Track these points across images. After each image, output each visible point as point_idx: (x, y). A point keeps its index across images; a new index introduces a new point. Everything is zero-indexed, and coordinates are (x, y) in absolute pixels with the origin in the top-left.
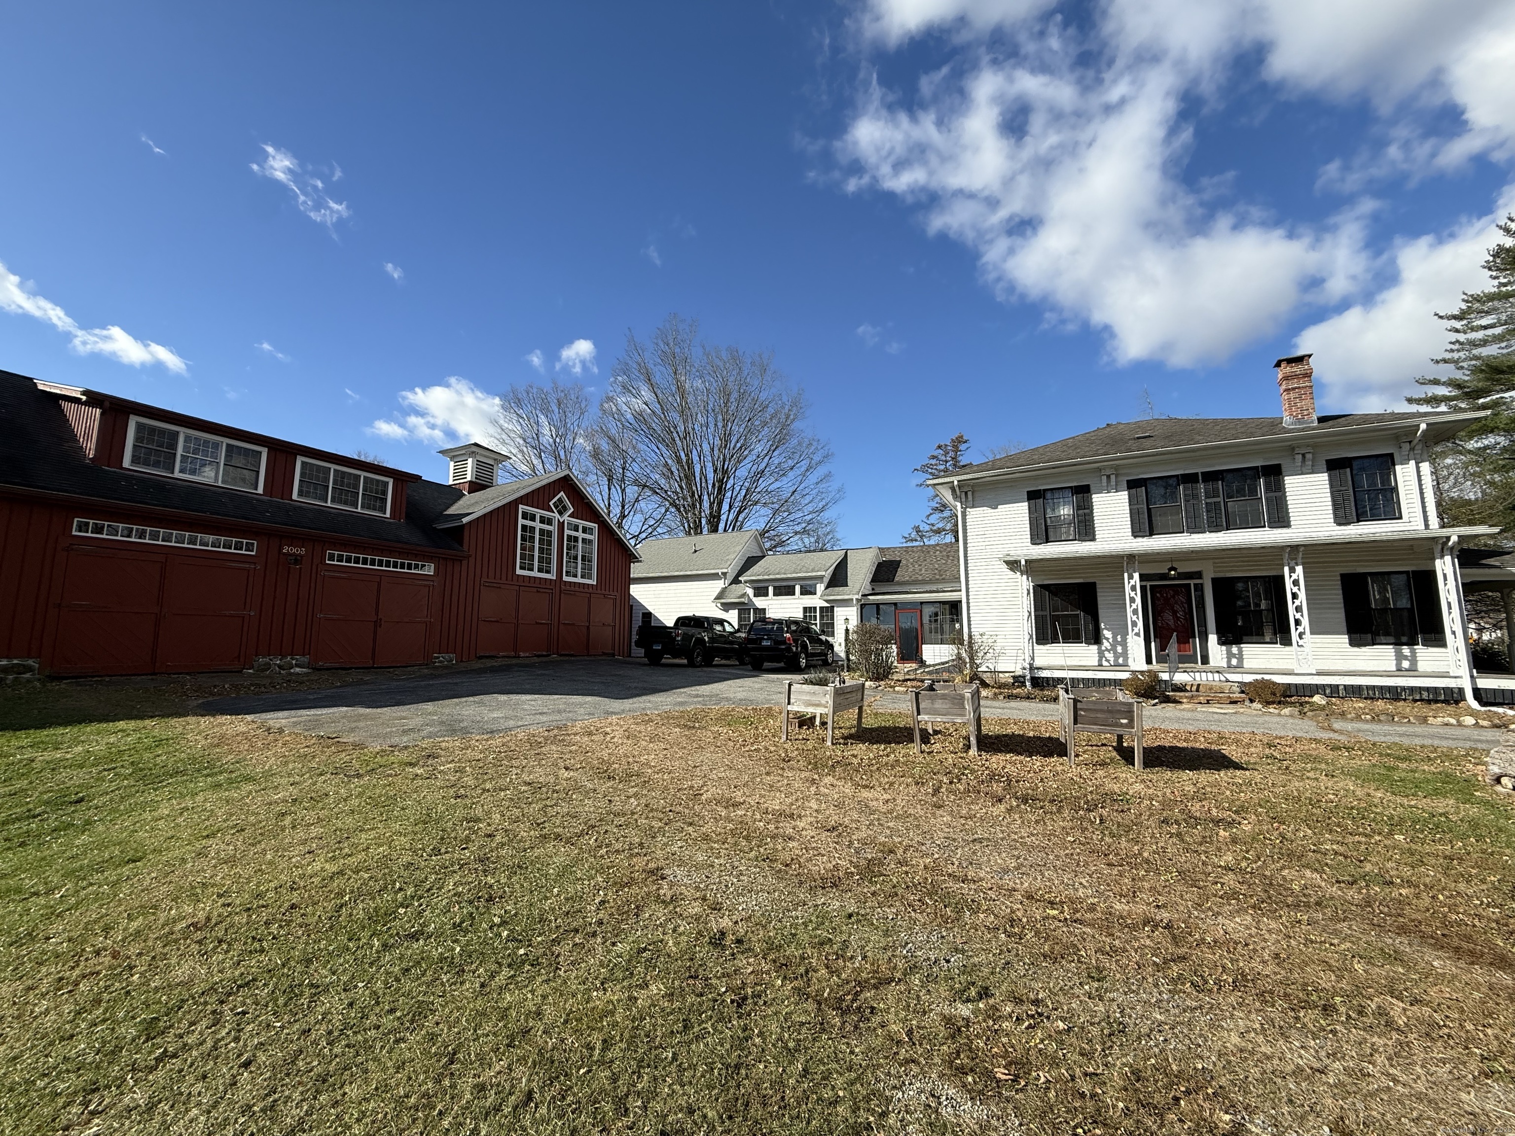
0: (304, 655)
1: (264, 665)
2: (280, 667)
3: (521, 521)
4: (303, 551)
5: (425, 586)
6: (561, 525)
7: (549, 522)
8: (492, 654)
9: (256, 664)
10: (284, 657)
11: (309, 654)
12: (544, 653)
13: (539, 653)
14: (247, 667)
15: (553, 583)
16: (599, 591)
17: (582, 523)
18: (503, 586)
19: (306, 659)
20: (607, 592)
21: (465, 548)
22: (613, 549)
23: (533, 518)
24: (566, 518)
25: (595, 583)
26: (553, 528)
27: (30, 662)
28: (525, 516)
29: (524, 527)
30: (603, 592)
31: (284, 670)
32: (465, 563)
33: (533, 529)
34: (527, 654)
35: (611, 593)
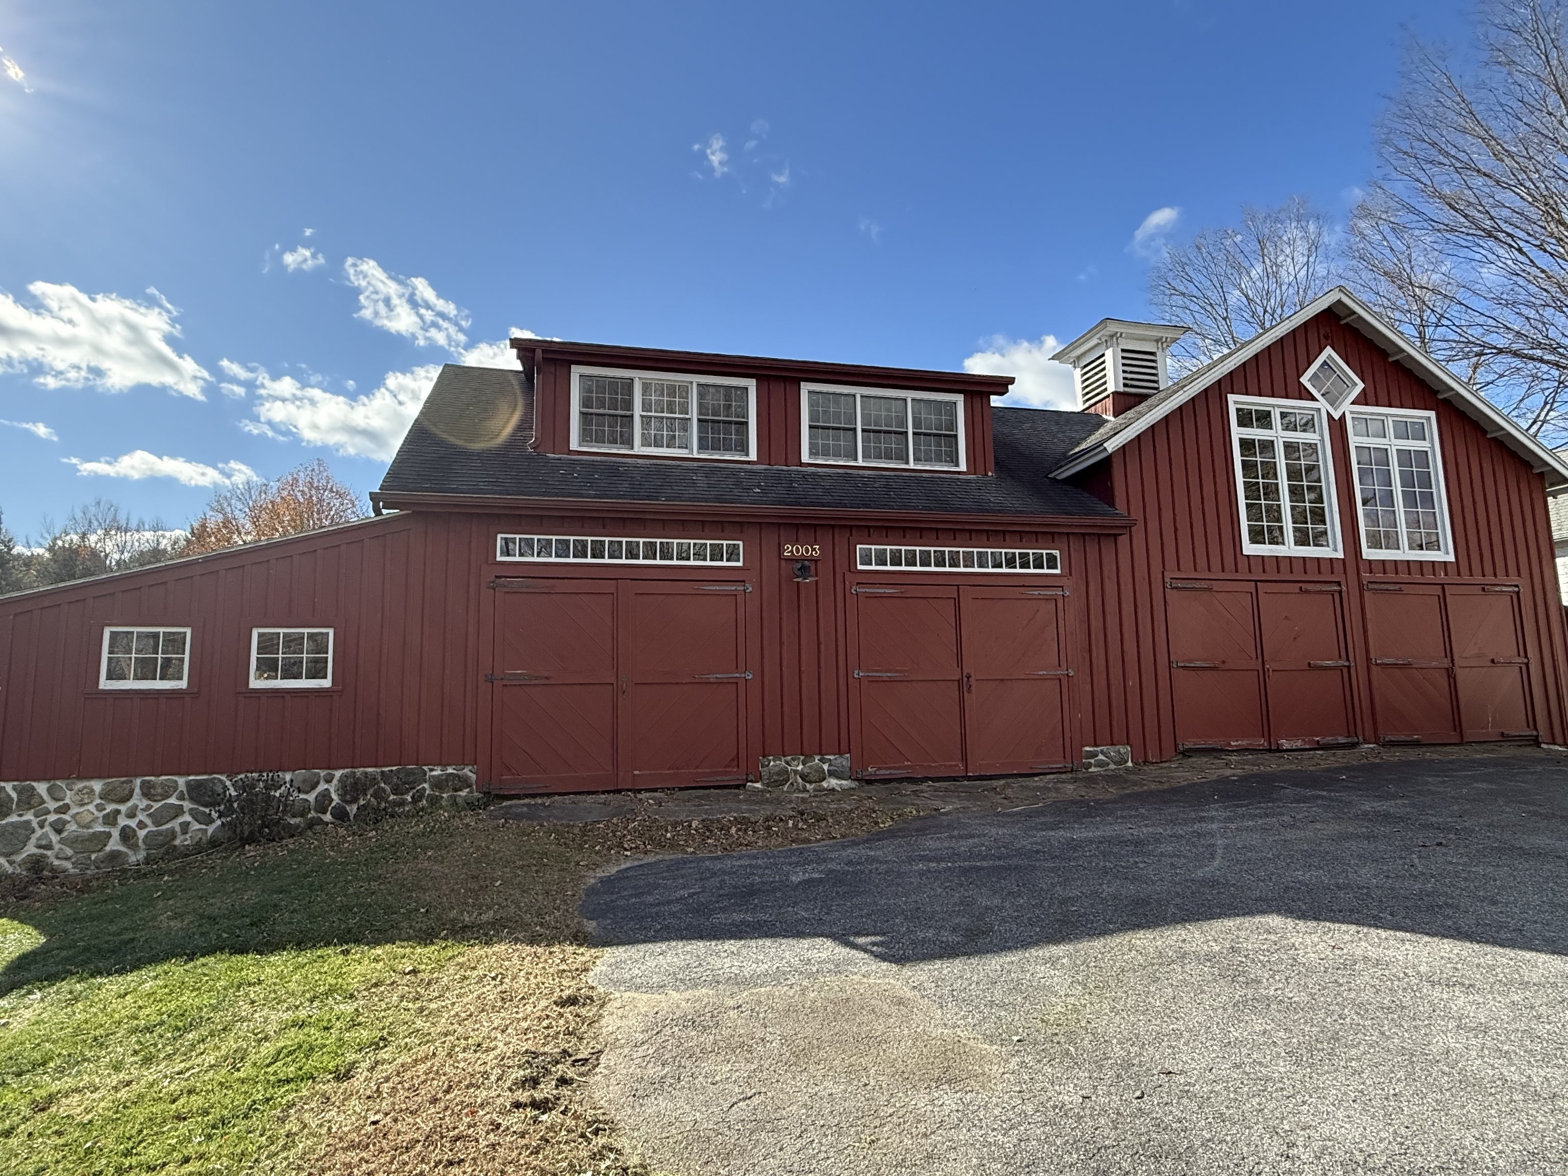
0: (840, 753)
1: (778, 774)
2: (804, 777)
3: (1237, 433)
4: (815, 551)
5: (1047, 599)
6: (1338, 426)
7: (1306, 423)
8: (1211, 743)
9: (764, 771)
10: (809, 757)
11: (849, 752)
12: (1342, 740)
13: (1329, 739)
14: (751, 777)
15: (1338, 567)
16: (1466, 579)
17: (1392, 414)
18: (1216, 586)
19: (844, 761)
20: (1490, 579)
21: (1121, 506)
22: (1487, 466)
23: (1264, 419)
24: (1347, 407)
25: (1451, 558)
26: (1322, 437)
27: (467, 771)
28: (1245, 419)
29: (1247, 445)
30: (1478, 579)
31: (810, 782)
32: (1123, 540)
33: (1267, 446)
34: (1299, 744)
35: (1501, 578)
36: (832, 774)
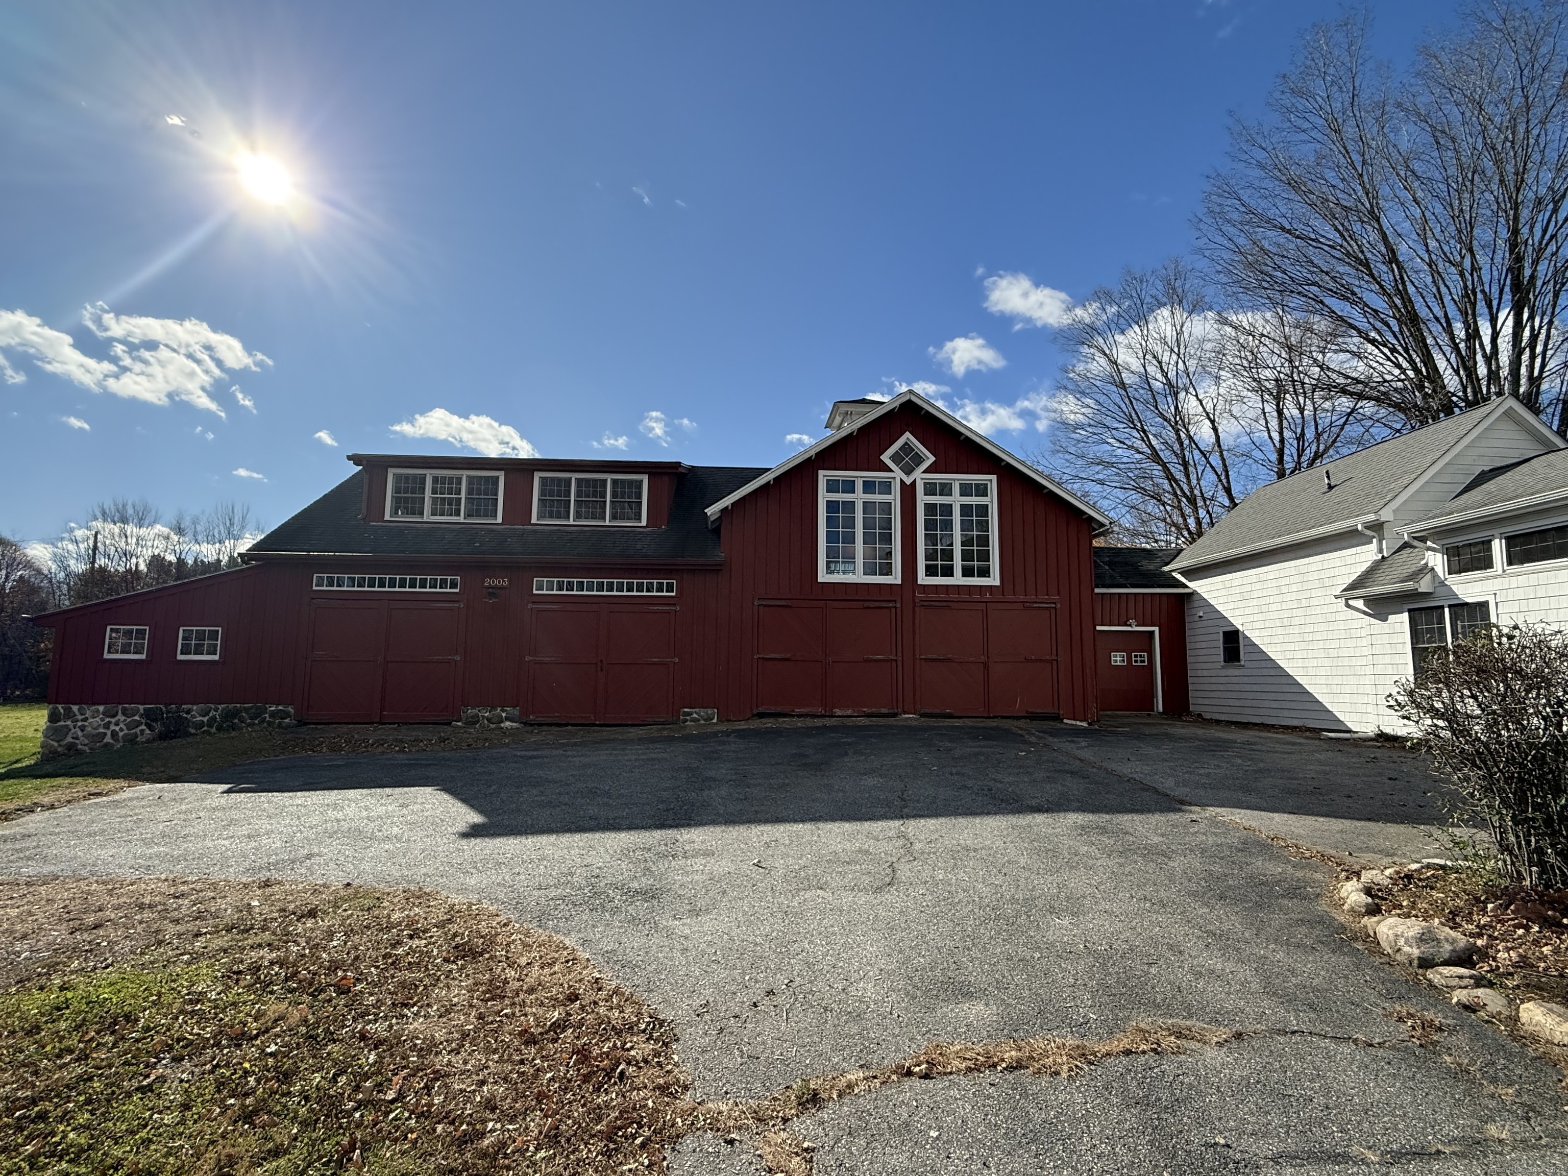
0: (514, 707)
1: (473, 717)
2: (489, 720)
3: (824, 497)
4: (505, 582)
5: (663, 613)
6: (908, 492)
7: (886, 487)
8: (779, 709)
9: (464, 716)
10: (493, 708)
11: (520, 706)
12: (884, 711)
13: (874, 710)
14: (455, 719)
15: (897, 590)
16: (1011, 597)
17: (956, 479)
18: (794, 604)
19: (516, 712)
20: (1031, 597)
21: (725, 550)
22: (1038, 516)
23: (849, 488)
24: (919, 476)
25: (997, 583)
26: (895, 498)
27: (289, 708)
28: (832, 486)
29: (832, 505)
30: (1022, 598)
31: (493, 723)
32: (724, 574)
33: (849, 505)
34: (849, 712)
35: (1042, 598)
36: (507, 719)
